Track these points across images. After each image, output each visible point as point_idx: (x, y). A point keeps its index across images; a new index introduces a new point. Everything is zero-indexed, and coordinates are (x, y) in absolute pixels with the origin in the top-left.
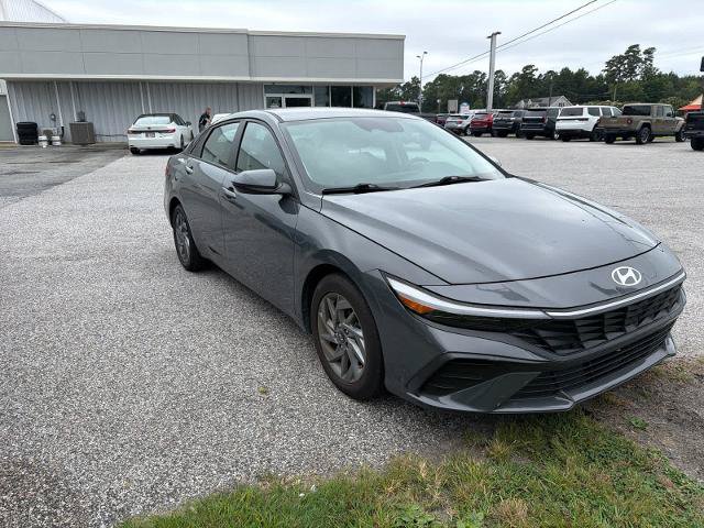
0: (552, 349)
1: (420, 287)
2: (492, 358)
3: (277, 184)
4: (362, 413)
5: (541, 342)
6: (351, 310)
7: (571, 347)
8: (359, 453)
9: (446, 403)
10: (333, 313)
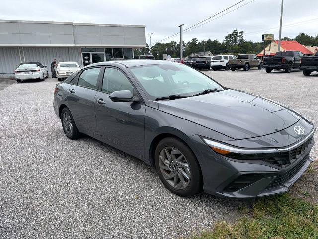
0: (280, 165)
1: (221, 142)
2: (258, 172)
3: (132, 97)
4: (189, 203)
5: (275, 162)
6: (180, 155)
7: (286, 163)
8: (196, 223)
9: (236, 195)
10: (169, 156)
